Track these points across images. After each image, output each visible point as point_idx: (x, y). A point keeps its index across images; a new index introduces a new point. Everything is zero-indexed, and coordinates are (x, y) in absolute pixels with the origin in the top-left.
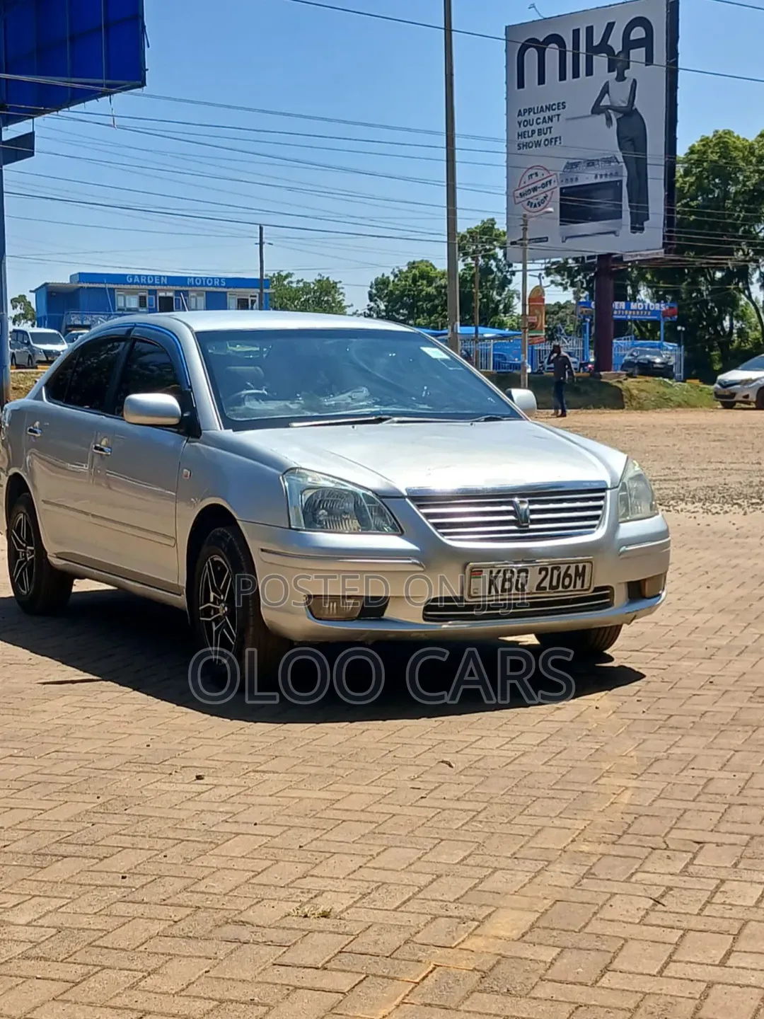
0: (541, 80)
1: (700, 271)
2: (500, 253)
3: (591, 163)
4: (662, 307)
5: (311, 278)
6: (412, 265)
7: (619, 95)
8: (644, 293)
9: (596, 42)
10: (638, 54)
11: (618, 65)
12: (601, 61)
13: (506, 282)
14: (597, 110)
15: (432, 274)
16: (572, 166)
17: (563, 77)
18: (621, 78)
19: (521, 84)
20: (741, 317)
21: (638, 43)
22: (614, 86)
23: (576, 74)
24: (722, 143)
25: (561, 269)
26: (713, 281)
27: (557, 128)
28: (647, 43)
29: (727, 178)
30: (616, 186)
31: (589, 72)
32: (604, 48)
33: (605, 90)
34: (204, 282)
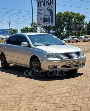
1: (58, 28)
2: (36, 26)
3: (47, 16)
4: (55, 32)
5: (14, 29)
6: (25, 27)
8: (52, 30)
13: (37, 29)
14: (47, 9)
15: (28, 28)
16: (45, 16)
18: (50, 6)
19: (38, 7)
20: (63, 33)
24: (61, 13)
25: (43, 27)
26: (60, 29)
27: (43, 12)
29: (61, 17)
30: (50, 18)
31: (46, 5)
33: (48, 7)
34: (2, 29)
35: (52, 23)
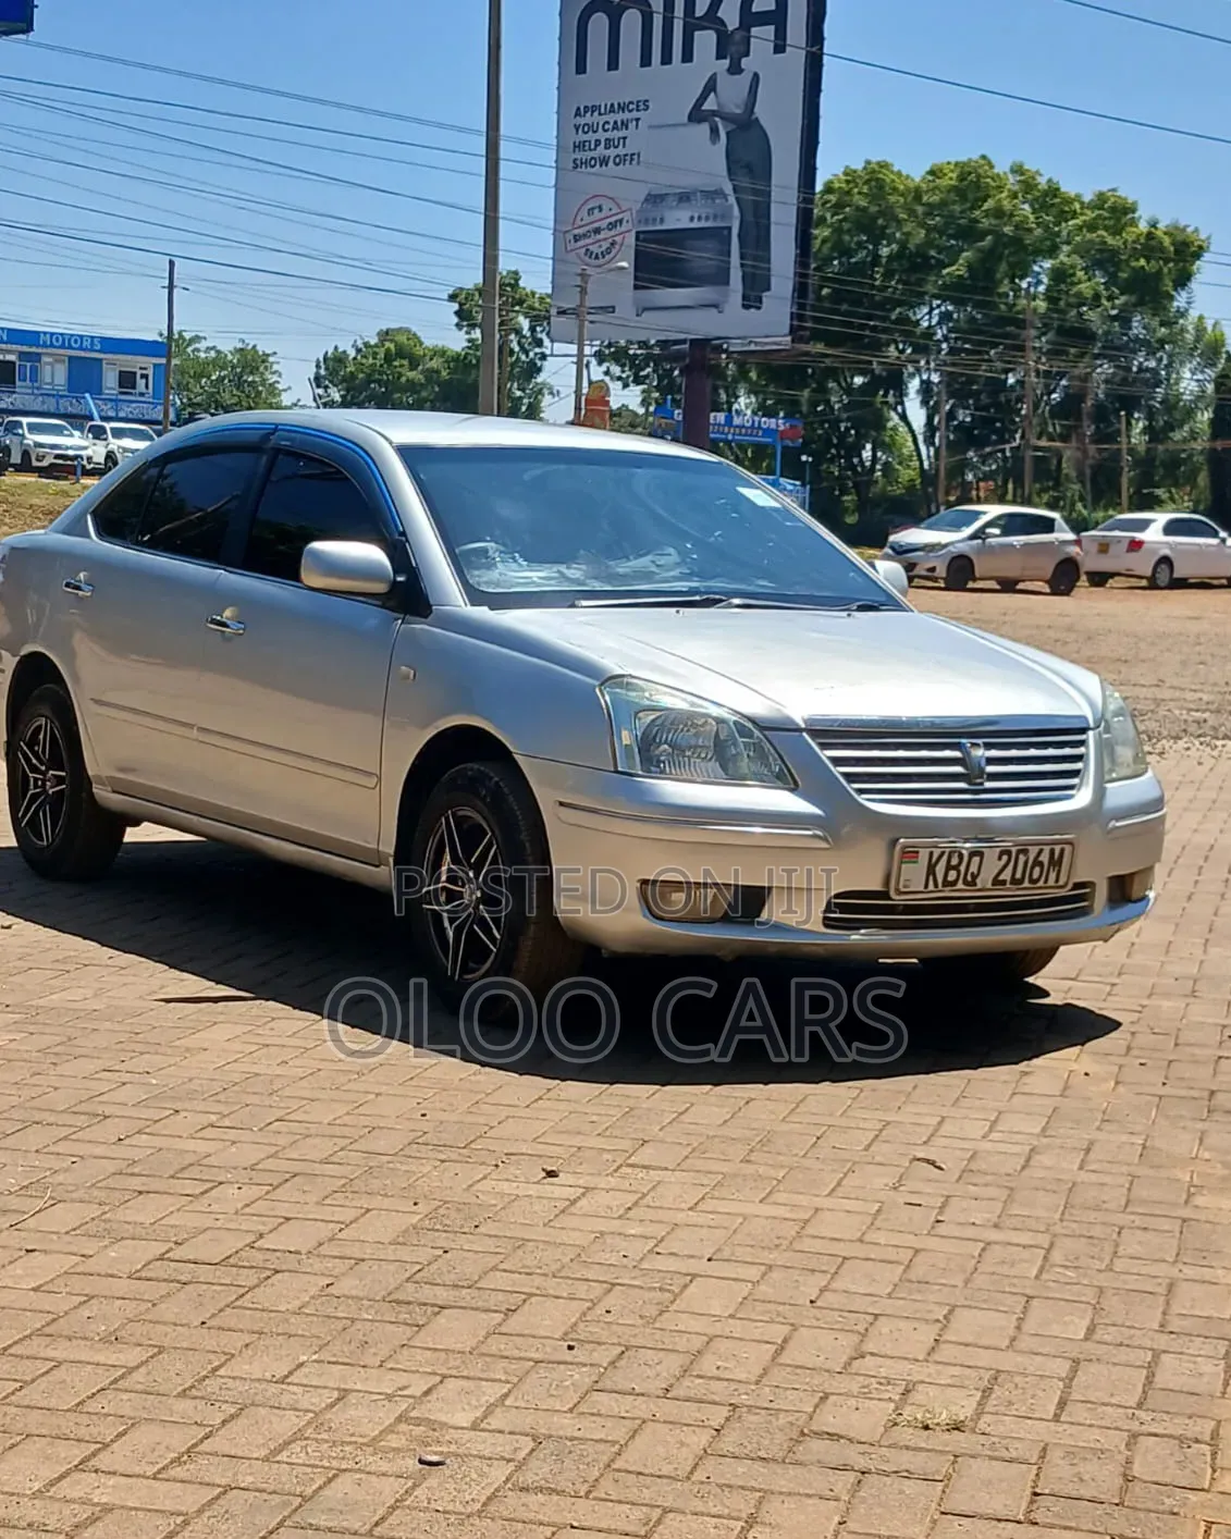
0: (613, 64)
1: (833, 373)
2: (525, 323)
3: (684, 198)
4: (778, 423)
5: (227, 346)
6: (385, 335)
7: (731, 94)
8: (744, 402)
9: (700, 10)
10: (763, 34)
11: (732, 48)
12: (706, 40)
13: (533, 370)
14: (697, 115)
15: (419, 351)
16: (655, 199)
17: (646, 61)
18: (736, 69)
19: (581, 68)
20: (888, 447)
21: (763, 18)
22: (724, 81)
23: (666, 59)
24: (875, 179)
25: (618, 355)
26: (849, 390)
27: (636, 140)
28: (778, 18)
29: (877, 236)
30: (721, 235)
31: (687, 56)
32: (712, 19)
33: (711, 86)
34: (65, 341)
35: (752, 301)
